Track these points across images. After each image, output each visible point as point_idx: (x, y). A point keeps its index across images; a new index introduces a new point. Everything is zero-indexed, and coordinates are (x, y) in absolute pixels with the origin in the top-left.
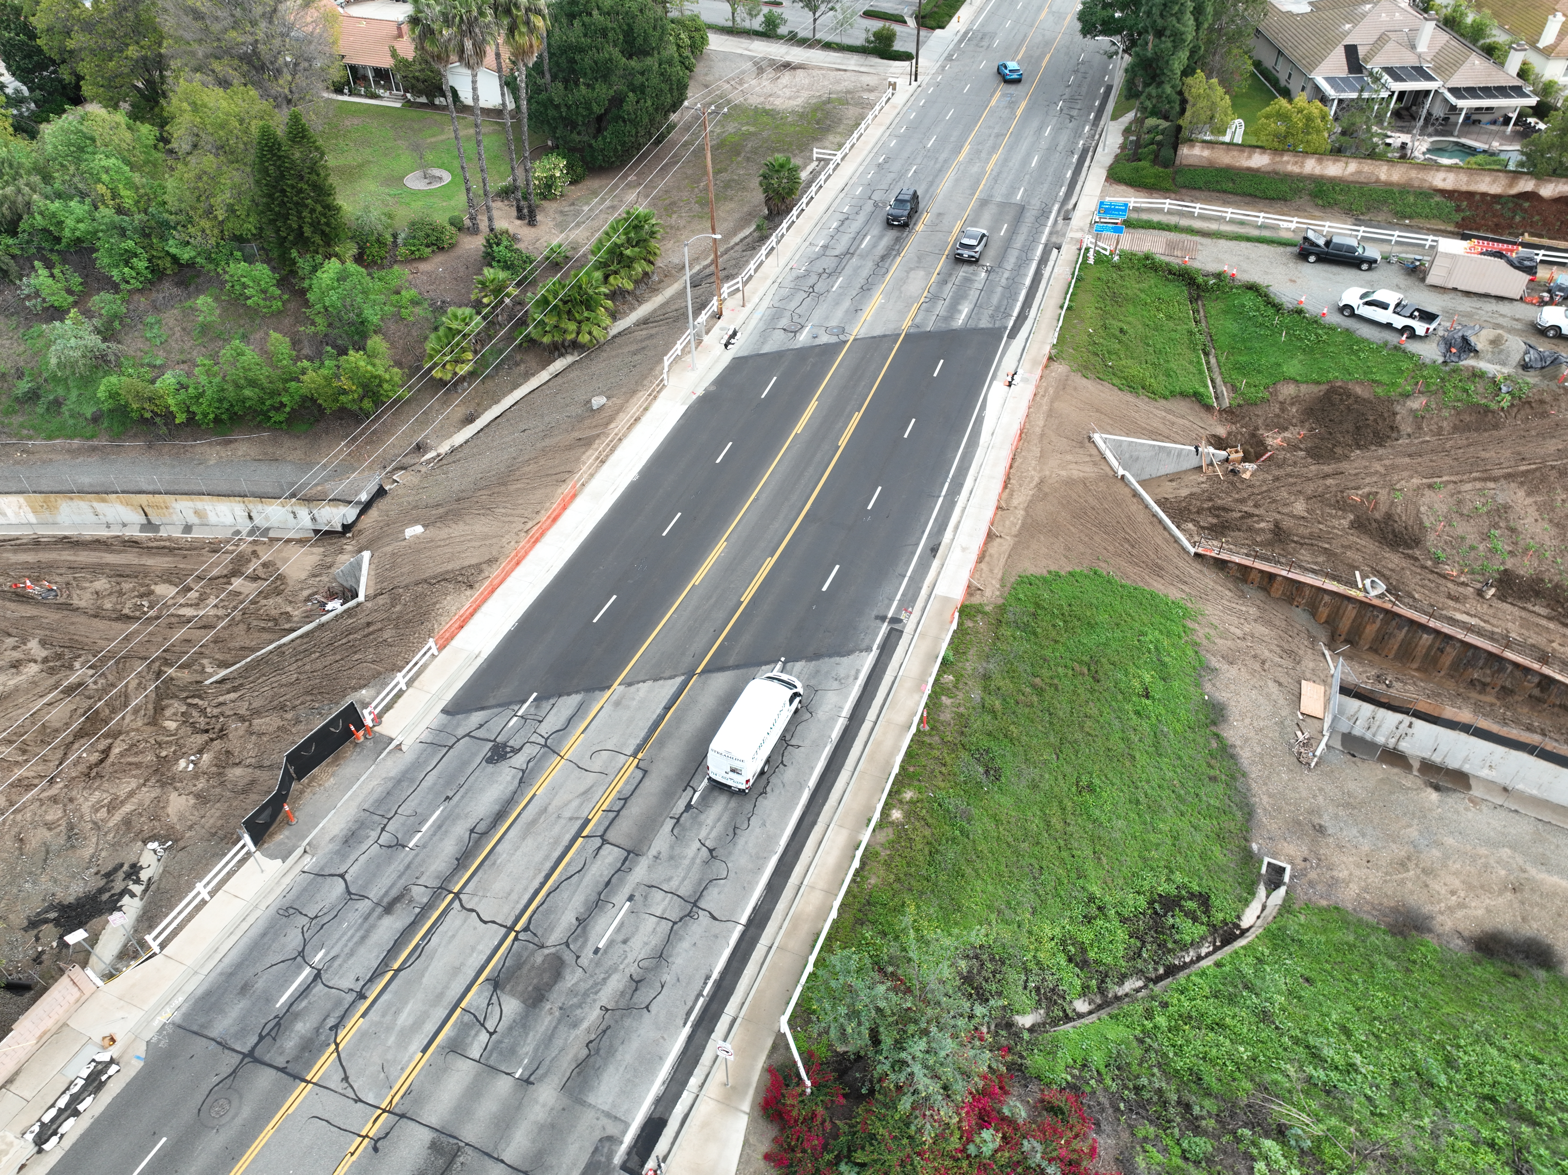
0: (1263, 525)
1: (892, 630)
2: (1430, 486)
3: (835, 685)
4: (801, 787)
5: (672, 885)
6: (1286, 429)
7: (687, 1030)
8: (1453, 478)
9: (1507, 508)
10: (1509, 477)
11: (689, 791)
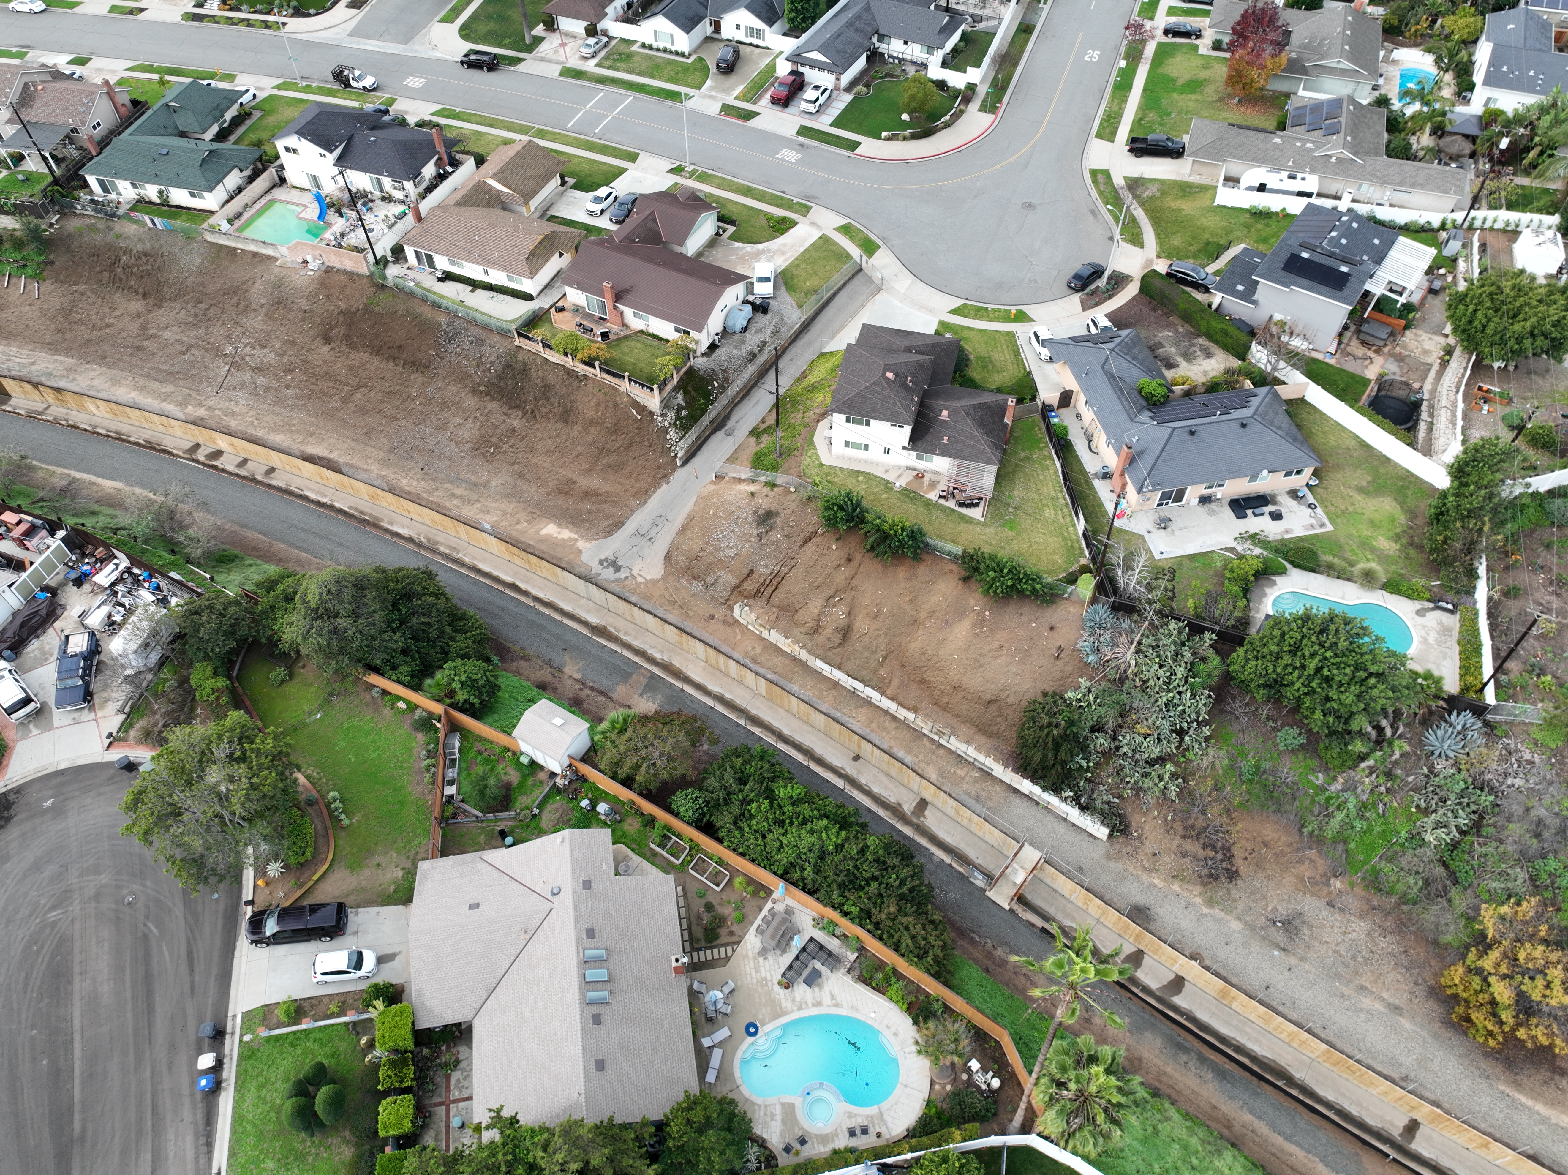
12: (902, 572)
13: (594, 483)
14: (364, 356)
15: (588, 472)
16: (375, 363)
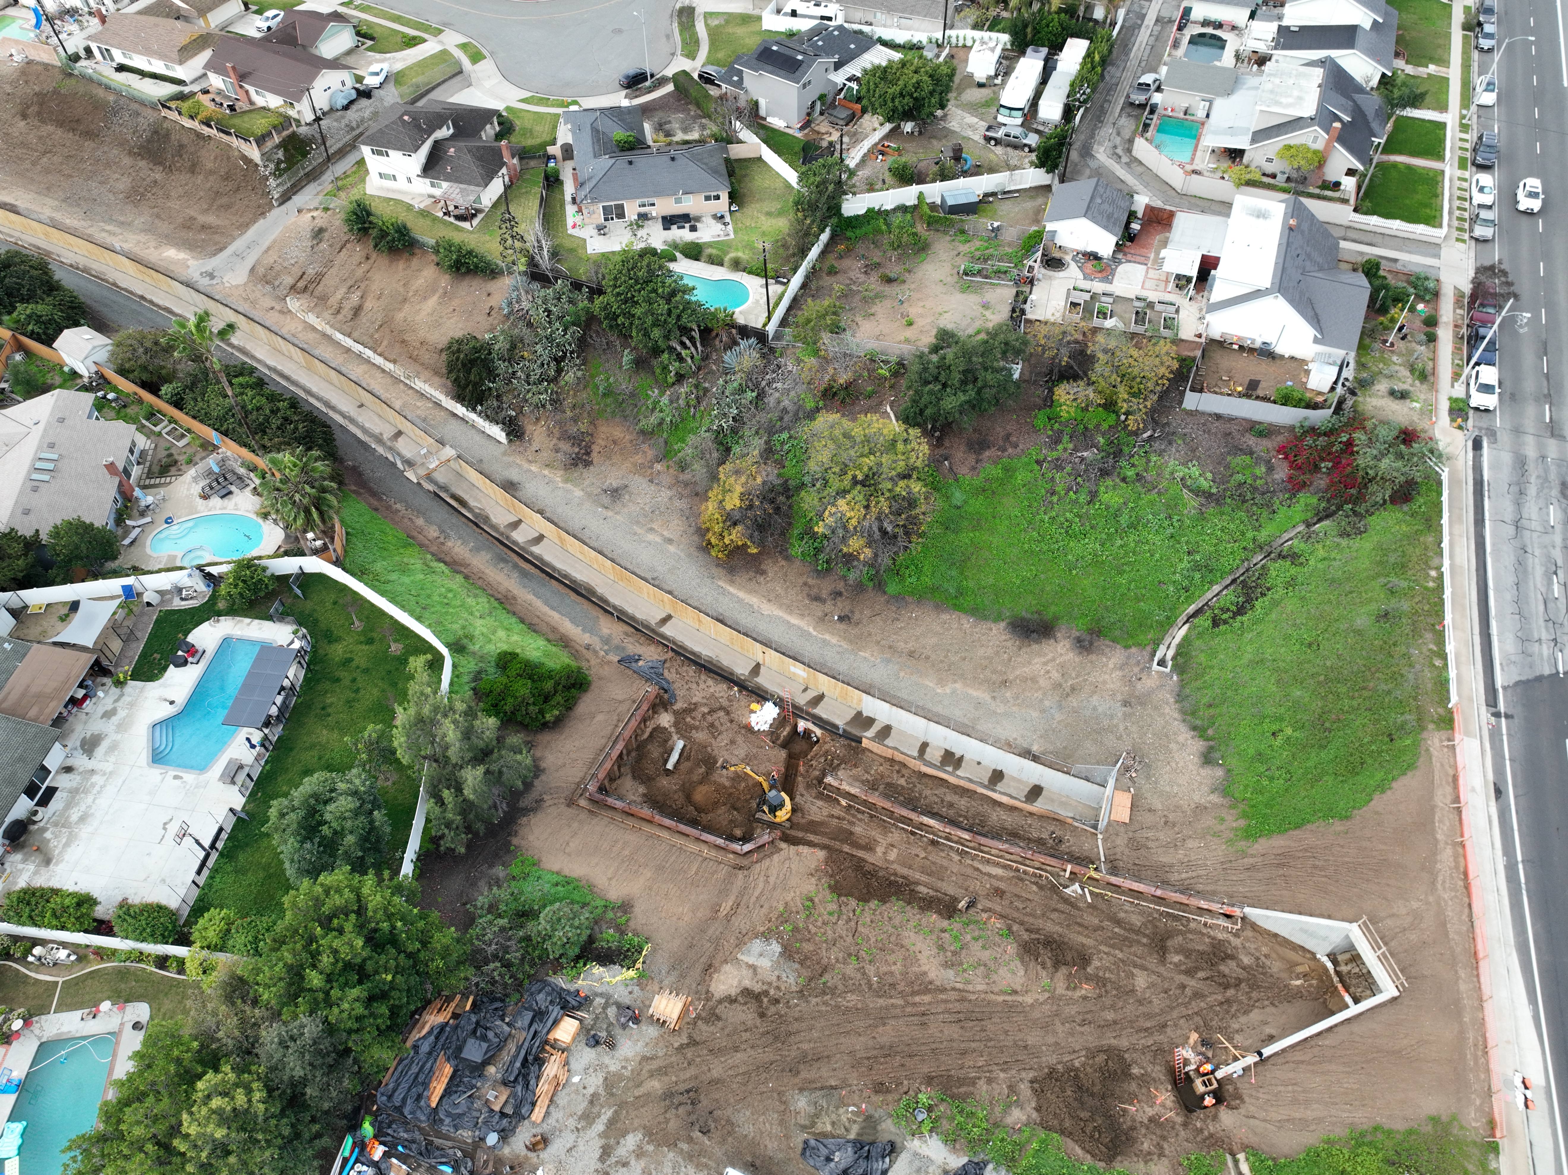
0: (1176, 959)
1: (1495, 706)
2: (1015, 992)
3: (1513, 658)
4: (1496, 589)
5: (1535, 535)
6: (1151, 1120)
7: (1486, 478)
8: (993, 997)
9: (946, 965)
10: (943, 990)
11: (1562, 581)
12: (401, 265)
13: (210, 219)
14: (51, 128)
15: (206, 211)
16: (59, 134)
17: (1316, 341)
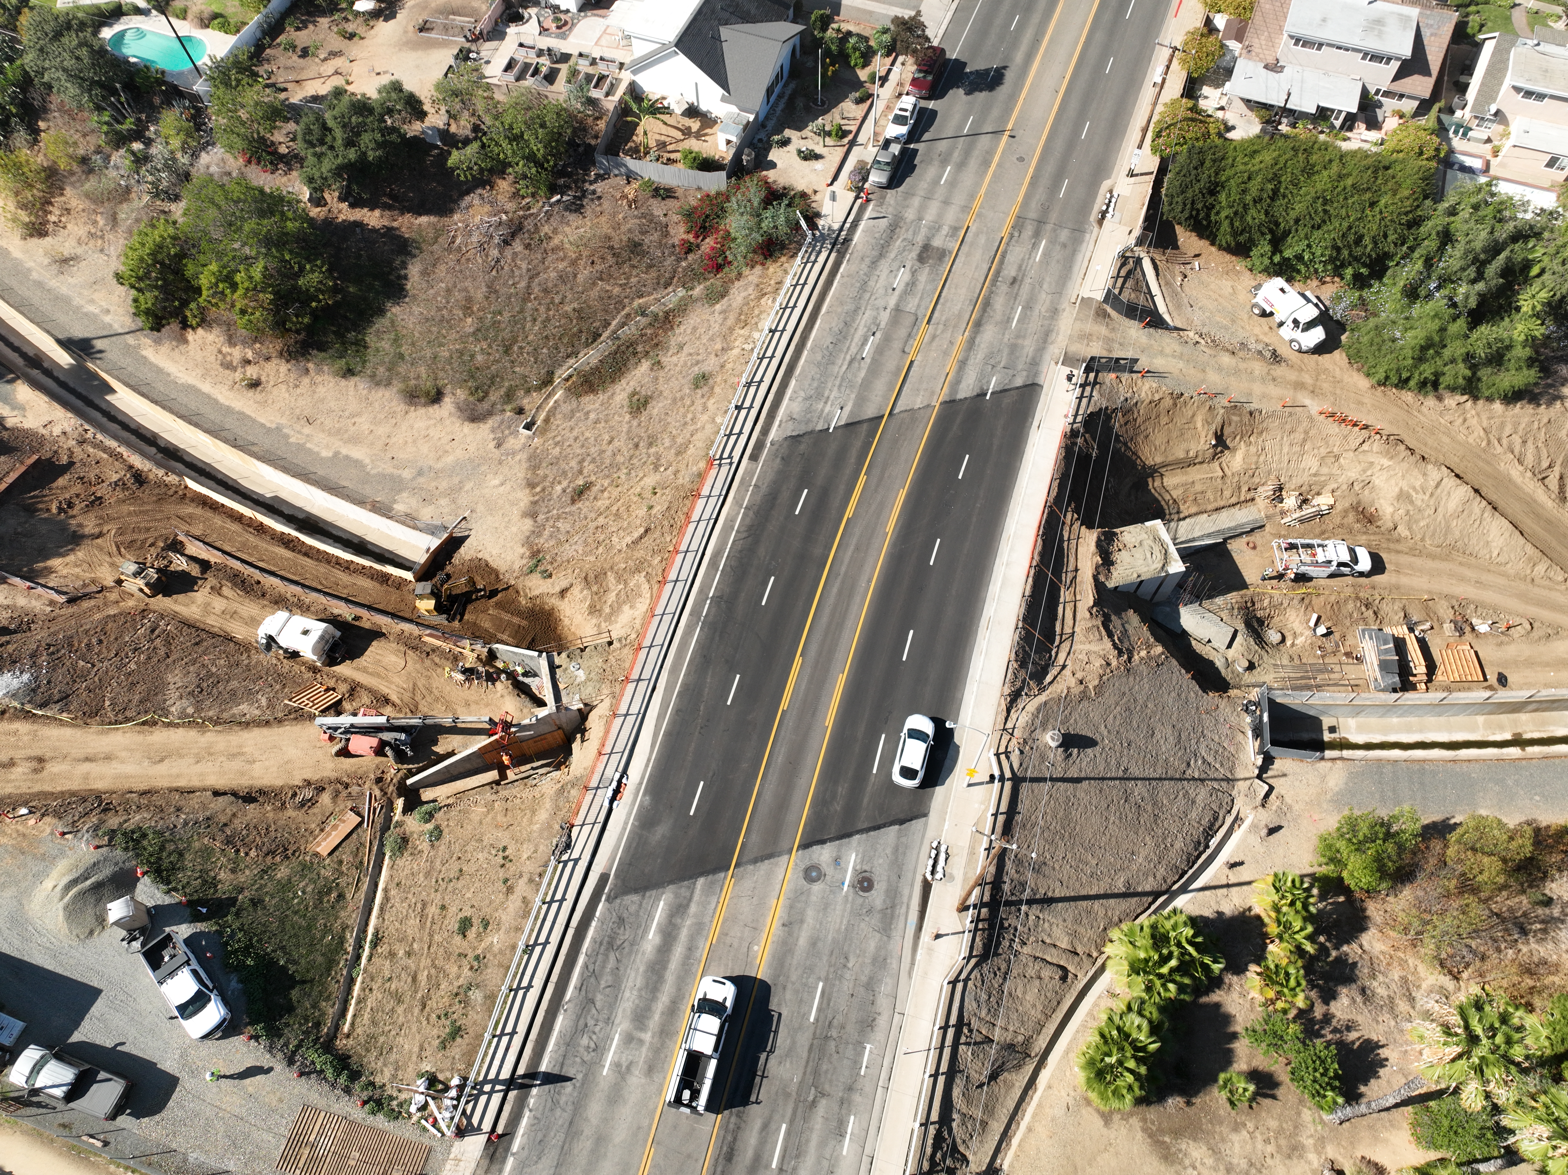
3: (795, 415)
11: (876, 342)
17: (723, 99)
